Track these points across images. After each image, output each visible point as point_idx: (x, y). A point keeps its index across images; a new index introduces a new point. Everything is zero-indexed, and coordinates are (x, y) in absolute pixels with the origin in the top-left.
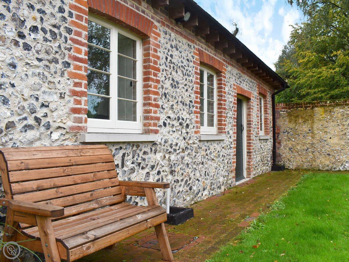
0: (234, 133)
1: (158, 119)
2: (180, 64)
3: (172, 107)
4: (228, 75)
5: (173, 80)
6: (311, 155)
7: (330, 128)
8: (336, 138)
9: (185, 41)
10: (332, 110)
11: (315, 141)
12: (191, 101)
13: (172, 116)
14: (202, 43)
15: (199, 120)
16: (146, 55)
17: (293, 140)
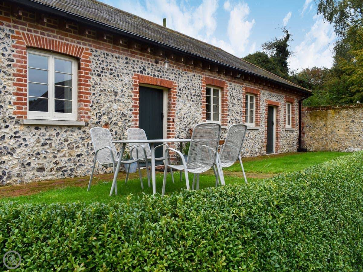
0: (265, 126)
1: (227, 120)
2: (236, 96)
3: (232, 115)
4: (262, 95)
5: (233, 103)
6: (325, 142)
7: (338, 124)
8: (342, 130)
9: (238, 85)
10: (340, 112)
11: (328, 133)
12: (241, 112)
13: (233, 118)
14: (247, 83)
15: (245, 120)
16: (223, 95)
17: (313, 132)
